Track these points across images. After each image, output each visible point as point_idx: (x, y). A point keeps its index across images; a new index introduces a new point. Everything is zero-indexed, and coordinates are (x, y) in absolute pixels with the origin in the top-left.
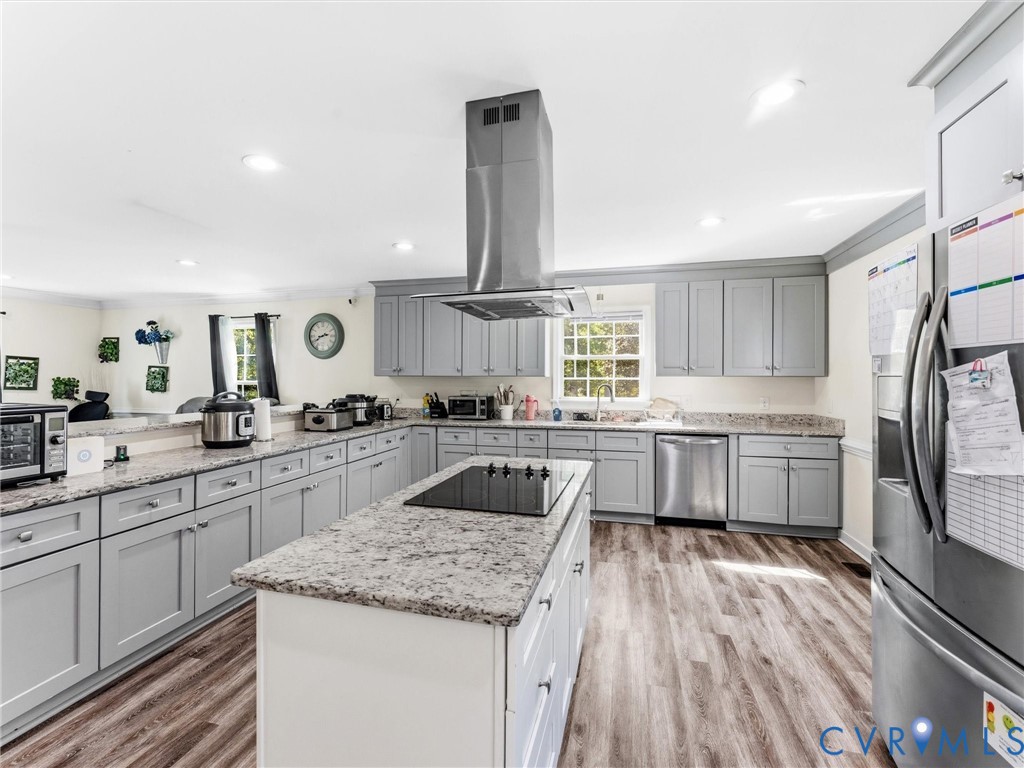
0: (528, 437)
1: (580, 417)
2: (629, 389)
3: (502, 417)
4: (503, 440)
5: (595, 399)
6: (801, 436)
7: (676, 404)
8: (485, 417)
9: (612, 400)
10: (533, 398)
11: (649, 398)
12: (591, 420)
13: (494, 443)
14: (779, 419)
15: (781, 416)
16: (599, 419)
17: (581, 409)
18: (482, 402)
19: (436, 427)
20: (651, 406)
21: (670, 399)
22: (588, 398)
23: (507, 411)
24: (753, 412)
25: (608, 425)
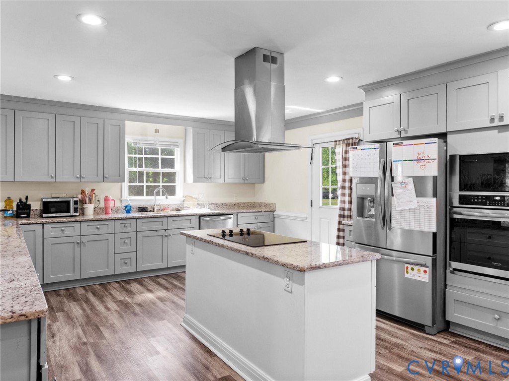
0: (123, 225)
1: (143, 209)
2: (171, 191)
3: (85, 214)
4: (103, 229)
5: (153, 197)
6: (261, 212)
7: (196, 199)
8: (78, 214)
9: (167, 198)
10: (111, 197)
11: (182, 196)
12: (150, 211)
13: (96, 232)
14: (242, 205)
15: (243, 203)
16: (156, 210)
17: (142, 204)
18: (76, 203)
19: (43, 224)
20: (184, 201)
21: (193, 196)
22: (145, 197)
23: (90, 208)
24: (231, 202)
25: (162, 213)
